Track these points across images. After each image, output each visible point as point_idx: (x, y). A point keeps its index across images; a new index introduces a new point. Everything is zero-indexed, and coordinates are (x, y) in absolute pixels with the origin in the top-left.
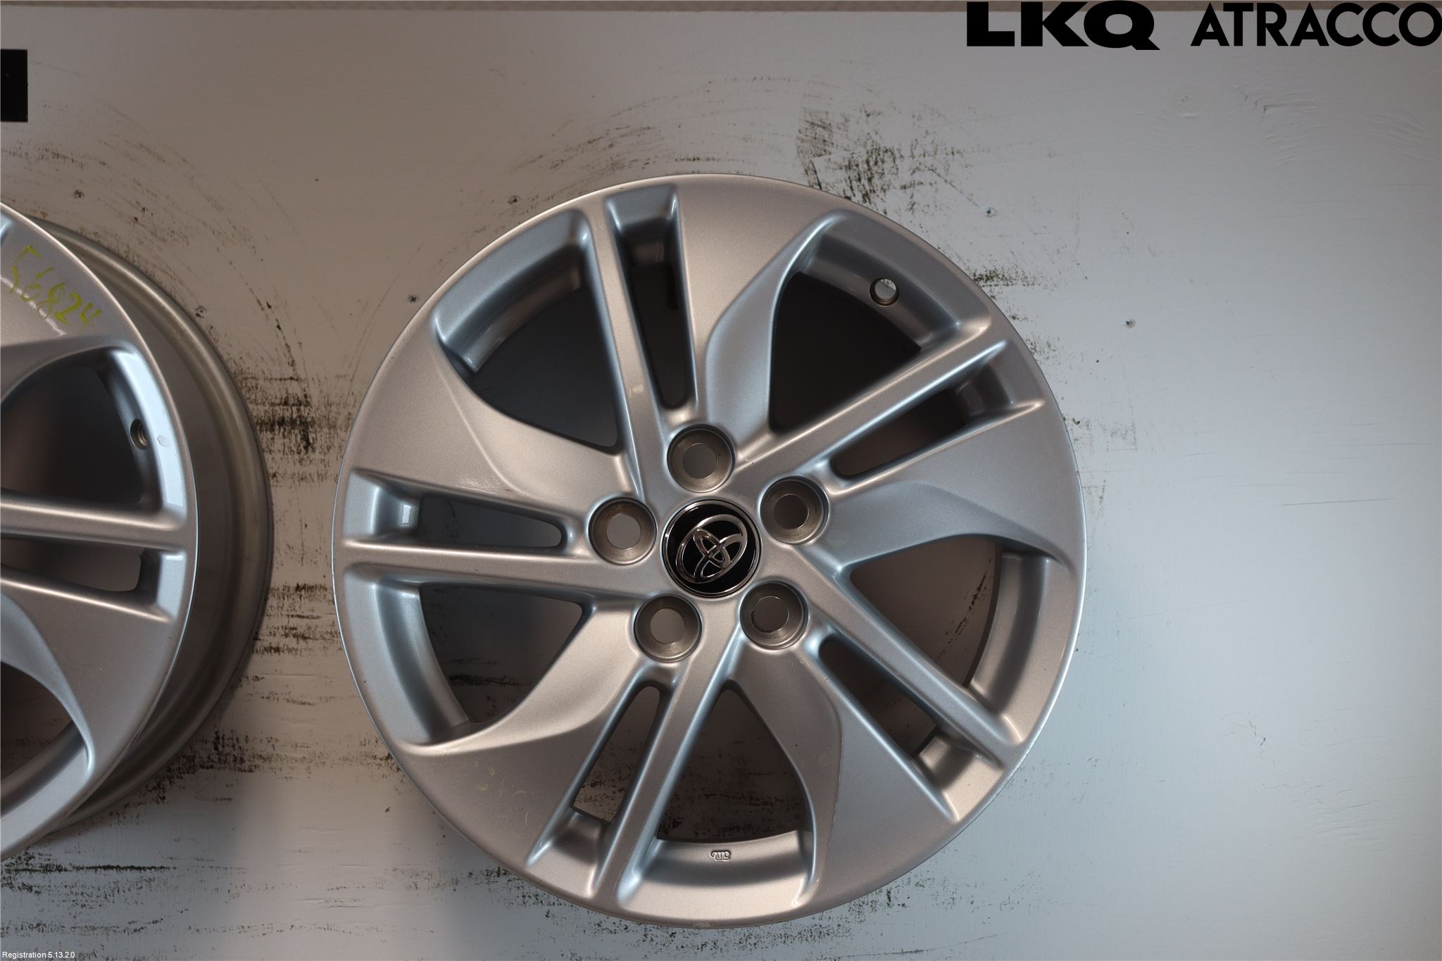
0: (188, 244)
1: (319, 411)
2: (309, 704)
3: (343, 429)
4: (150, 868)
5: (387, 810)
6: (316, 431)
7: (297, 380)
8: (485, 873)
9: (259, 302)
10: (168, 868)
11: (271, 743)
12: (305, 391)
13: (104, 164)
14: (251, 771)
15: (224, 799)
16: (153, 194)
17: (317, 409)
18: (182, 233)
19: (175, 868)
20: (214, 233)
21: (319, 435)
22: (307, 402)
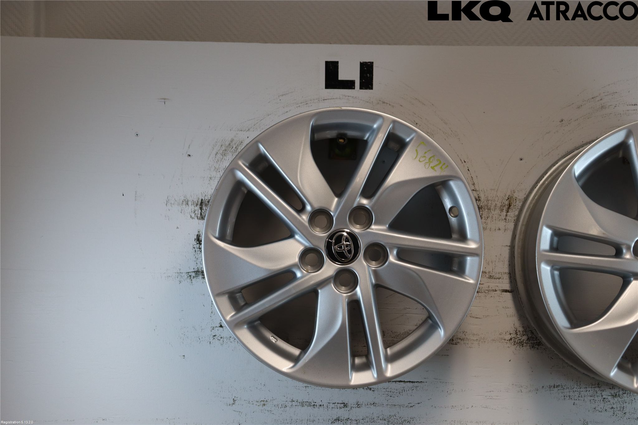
0: (433, 136)
1: (484, 203)
2: (479, 318)
3: (494, 210)
4: (417, 382)
5: (510, 361)
7: (475, 191)
8: (549, 387)
9: (461, 160)
10: (424, 382)
11: (464, 334)
12: (478, 195)
13: (402, 106)
14: (456, 344)
15: (446, 355)
16: (420, 118)
17: (483, 202)
18: (431, 133)
19: (426, 382)
20: (444, 133)
21: (484, 212)
22: (479, 199)
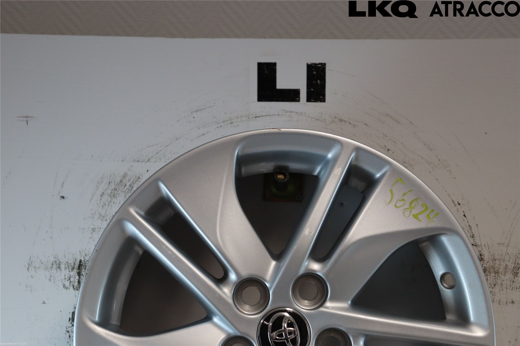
0: (413, 169)
1: (489, 264)
3: (503, 274)
6: (487, 275)
7: (476, 246)
9: (453, 201)
12: (480, 252)
13: (367, 125)
16: (394, 141)
17: (488, 262)
18: (409, 163)
20: (427, 163)
21: (489, 277)
22: (481, 258)
